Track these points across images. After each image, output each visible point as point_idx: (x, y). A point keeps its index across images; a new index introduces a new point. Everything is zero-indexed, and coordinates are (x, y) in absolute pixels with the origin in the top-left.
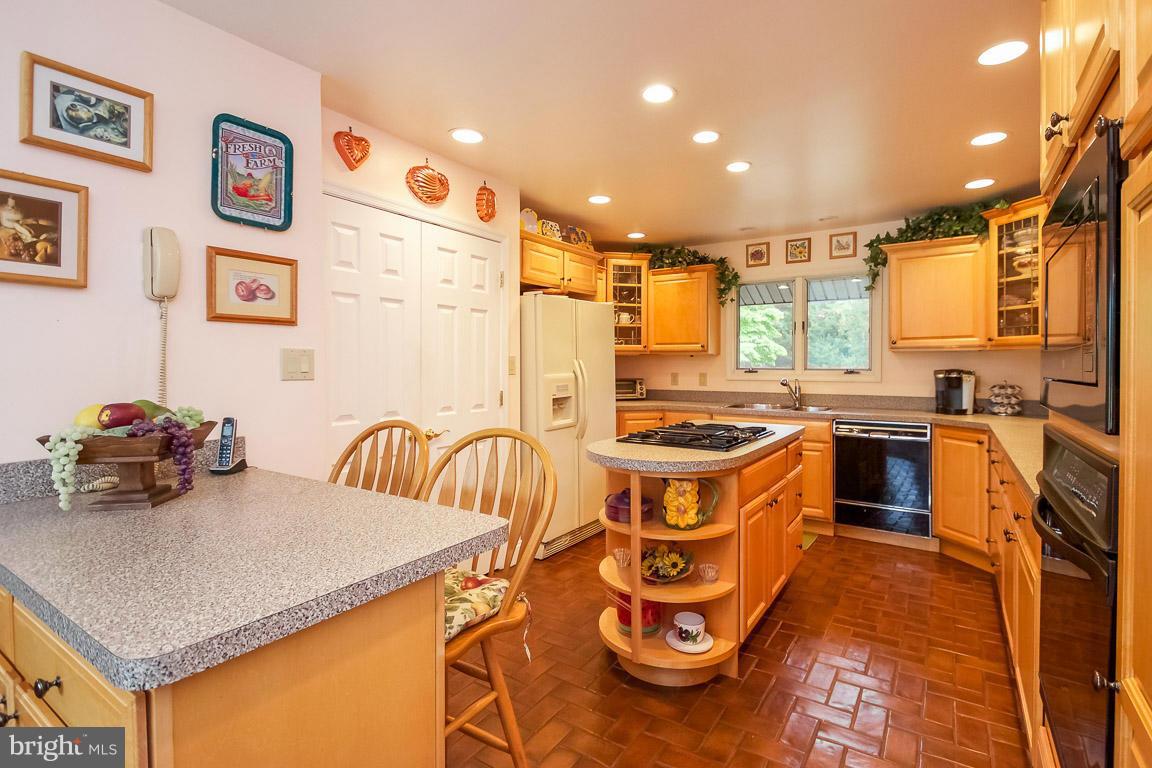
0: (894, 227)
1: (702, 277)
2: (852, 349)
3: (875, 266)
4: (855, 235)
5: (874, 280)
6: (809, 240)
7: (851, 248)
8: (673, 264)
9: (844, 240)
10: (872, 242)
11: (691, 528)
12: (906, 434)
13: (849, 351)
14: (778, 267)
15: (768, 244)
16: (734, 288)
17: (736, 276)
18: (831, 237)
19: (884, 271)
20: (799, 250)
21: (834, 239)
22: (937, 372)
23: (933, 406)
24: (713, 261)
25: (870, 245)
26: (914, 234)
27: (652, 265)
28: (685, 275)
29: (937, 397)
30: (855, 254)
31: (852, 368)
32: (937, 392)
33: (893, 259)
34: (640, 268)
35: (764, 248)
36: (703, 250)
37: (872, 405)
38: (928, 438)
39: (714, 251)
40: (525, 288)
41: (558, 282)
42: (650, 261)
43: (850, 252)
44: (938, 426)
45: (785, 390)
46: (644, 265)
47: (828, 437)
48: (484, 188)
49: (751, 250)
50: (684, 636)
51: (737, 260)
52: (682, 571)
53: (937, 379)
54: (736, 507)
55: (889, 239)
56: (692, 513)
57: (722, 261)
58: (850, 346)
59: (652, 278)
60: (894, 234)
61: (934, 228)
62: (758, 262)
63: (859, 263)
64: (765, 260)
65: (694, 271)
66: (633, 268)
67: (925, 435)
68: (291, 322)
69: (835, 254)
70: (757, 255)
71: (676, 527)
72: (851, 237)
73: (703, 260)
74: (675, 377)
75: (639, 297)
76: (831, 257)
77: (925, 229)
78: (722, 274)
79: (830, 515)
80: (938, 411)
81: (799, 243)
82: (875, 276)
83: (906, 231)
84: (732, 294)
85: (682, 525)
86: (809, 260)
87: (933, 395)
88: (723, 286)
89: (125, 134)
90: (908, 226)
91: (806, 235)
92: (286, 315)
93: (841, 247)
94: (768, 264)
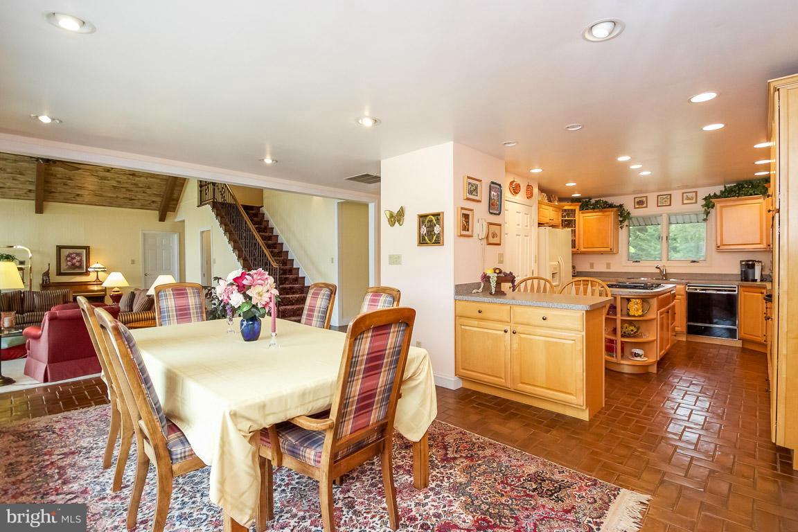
0: (718, 189)
1: (611, 214)
2: (680, 248)
3: (708, 208)
4: (696, 192)
5: (707, 216)
6: (670, 195)
7: (695, 199)
8: (594, 209)
9: (690, 195)
10: (706, 197)
11: (640, 316)
12: (725, 291)
13: (678, 249)
14: (651, 209)
15: (646, 197)
16: (627, 221)
17: (629, 213)
18: (683, 193)
19: (712, 211)
20: (666, 200)
21: (685, 195)
22: (741, 261)
23: (740, 279)
24: (615, 207)
25: (705, 199)
26: (729, 194)
27: (582, 208)
28: (600, 214)
29: (741, 274)
30: (696, 202)
31: (694, 259)
32: (741, 271)
33: (718, 206)
34: (575, 210)
35: (644, 199)
36: (610, 200)
37: (706, 278)
38: (737, 292)
39: (616, 201)
40: (540, 224)
41: (548, 221)
42: (580, 207)
43: (694, 201)
44: (743, 286)
45: (658, 271)
46: (577, 208)
47: (684, 293)
48: (528, 185)
49: (637, 200)
50: (636, 355)
51: (629, 205)
52: (635, 333)
53: (741, 265)
54: (656, 309)
55: (715, 196)
56: (640, 311)
57: (621, 206)
58: (678, 245)
59: (581, 215)
60: (718, 194)
61: (739, 191)
62: (641, 206)
63: (699, 207)
64: (645, 205)
65: (606, 212)
66: (572, 210)
67: (735, 291)
68: (499, 244)
69: (685, 202)
70: (640, 203)
71: (634, 316)
72: (694, 194)
73: (611, 206)
74: (592, 265)
75: (575, 224)
76: (683, 204)
77: (735, 192)
78: (621, 212)
79: (685, 330)
80: (742, 280)
81: (664, 197)
82: (707, 213)
83: (725, 192)
84: (626, 223)
85: (636, 315)
86: (670, 205)
87: (740, 273)
88: (621, 219)
89: (477, 193)
90: (726, 189)
91: (669, 193)
92: (498, 242)
93: (688, 198)
94: (646, 207)
